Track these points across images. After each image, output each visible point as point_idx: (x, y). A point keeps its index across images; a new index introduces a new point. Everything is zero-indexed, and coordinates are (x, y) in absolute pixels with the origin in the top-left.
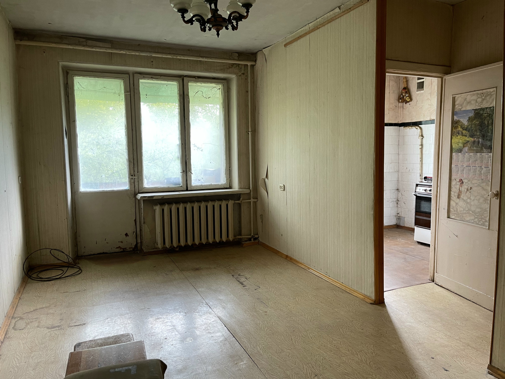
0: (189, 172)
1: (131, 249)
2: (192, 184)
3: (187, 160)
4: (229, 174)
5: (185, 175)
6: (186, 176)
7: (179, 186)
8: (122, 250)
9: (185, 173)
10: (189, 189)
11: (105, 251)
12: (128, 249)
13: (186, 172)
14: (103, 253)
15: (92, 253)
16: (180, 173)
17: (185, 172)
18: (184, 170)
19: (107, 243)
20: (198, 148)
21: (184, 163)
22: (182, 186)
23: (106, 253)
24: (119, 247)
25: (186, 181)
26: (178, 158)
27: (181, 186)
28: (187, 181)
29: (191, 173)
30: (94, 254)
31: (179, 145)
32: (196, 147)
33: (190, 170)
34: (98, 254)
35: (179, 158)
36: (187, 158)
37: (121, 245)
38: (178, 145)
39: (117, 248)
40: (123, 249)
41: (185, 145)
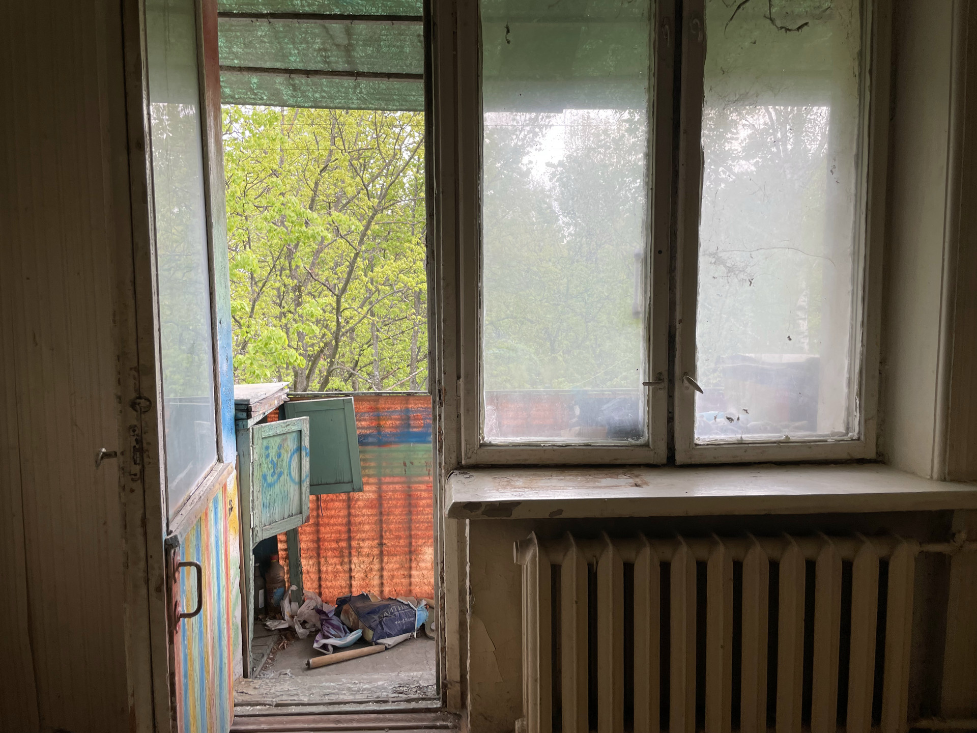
0: (686, 383)
2: (696, 436)
3: (678, 326)
4: (880, 392)
5: (663, 394)
6: (671, 396)
7: (633, 442)
9: (665, 384)
10: (680, 458)
13: (671, 382)
16: (642, 386)
17: (666, 380)
18: (660, 374)
20: (731, 270)
21: (664, 339)
22: (646, 445)
25: (669, 422)
26: (636, 314)
27: (642, 441)
28: (671, 419)
29: (691, 387)
31: (642, 257)
32: (724, 263)
33: (690, 369)
35: (641, 316)
36: (678, 316)
38: (637, 255)
41: (673, 258)
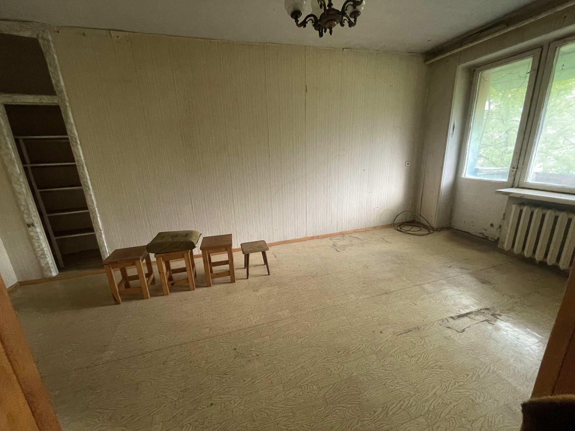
1: (493, 240)
8: (484, 237)
11: (470, 232)
12: (490, 239)
14: (468, 233)
15: (460, 229)
19: (473, 226)
23: (470, 234)
24: (482, 233)
30: (461, 231)
34: (464, 232)
37: (484, 232)
39: (480, 233)
40: (486, 236)
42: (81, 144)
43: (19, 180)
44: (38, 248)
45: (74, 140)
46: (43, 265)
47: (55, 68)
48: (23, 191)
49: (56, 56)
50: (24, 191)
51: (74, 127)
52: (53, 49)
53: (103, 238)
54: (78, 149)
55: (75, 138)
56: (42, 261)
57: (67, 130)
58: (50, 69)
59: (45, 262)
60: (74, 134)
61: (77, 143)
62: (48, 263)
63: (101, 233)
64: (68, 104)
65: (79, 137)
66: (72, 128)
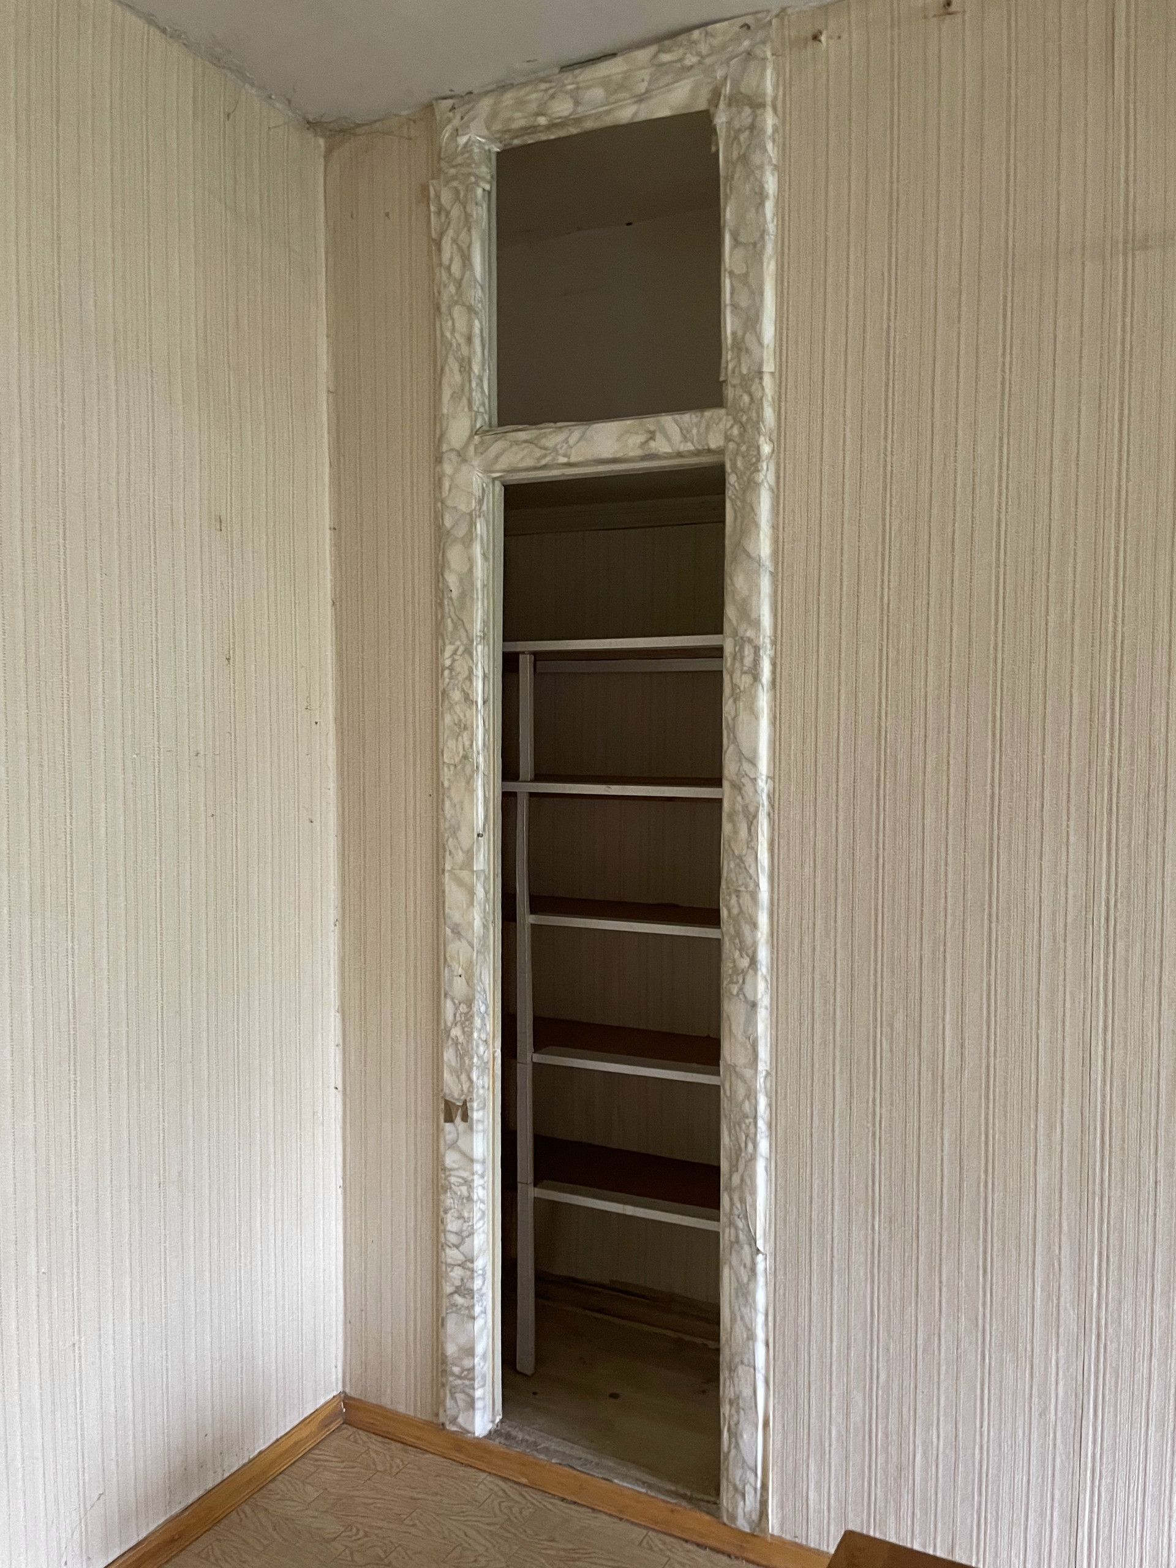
42: (773, 683)
43: (468, 864)
44: (457, 1247)
45: (748, 660)
46: (451, 1349)
47: (755, 250)
48: (471, 925)
49: (771, 184)
50: (477, 923)
51: (765, 584)
52: (770, 146)
53: (753, 1306)
54: (754, 714)
55: (757, 649)
56: (451, 1325)
57: (728, 599)
58: (731, 257)
59: (462, 1340)
60: (756, 624)
61: (756, 678)
62: (470, 1352)
63: (753, 1270)
64: (766, 449)
65: (774, 643)
66: (755, 587)
